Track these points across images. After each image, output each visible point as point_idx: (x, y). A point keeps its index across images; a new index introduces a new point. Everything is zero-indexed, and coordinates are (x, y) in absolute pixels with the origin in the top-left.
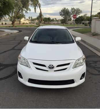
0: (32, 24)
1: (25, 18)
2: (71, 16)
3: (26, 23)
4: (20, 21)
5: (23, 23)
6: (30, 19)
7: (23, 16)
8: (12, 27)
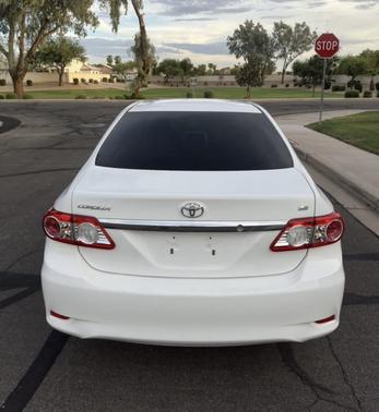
0: (116, 86)
1: (83, 59)
2: (276, 54)
3: (91, 81)
4: (61, 73)
5: (76, 81)
6: (114, 63)
7: (75, 52)
8: (9, 97)
